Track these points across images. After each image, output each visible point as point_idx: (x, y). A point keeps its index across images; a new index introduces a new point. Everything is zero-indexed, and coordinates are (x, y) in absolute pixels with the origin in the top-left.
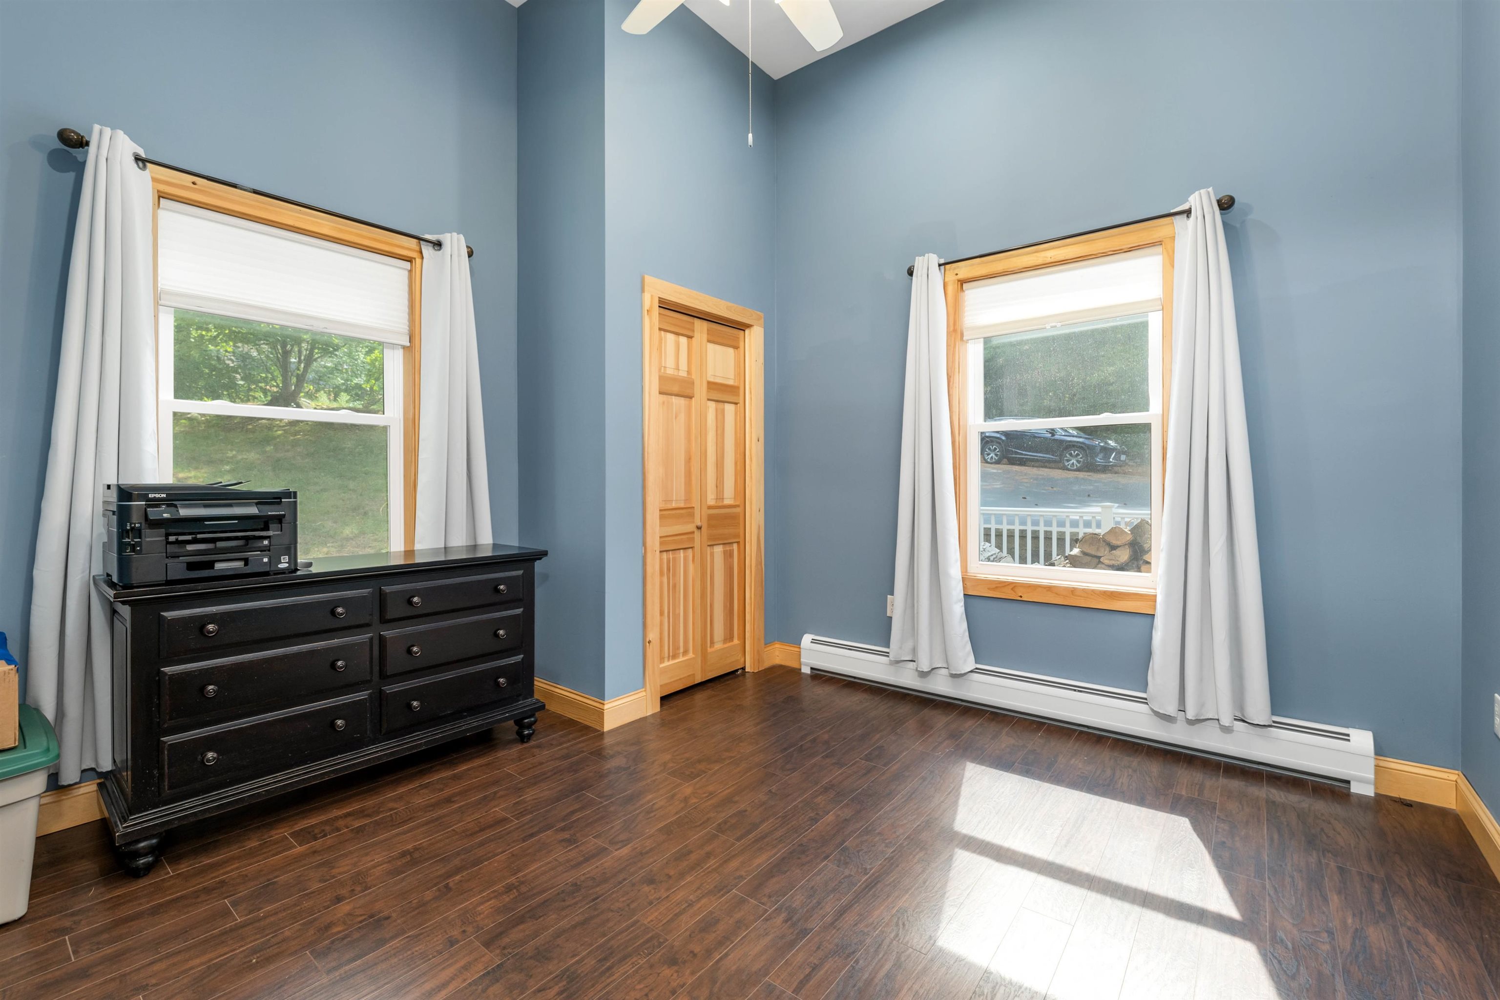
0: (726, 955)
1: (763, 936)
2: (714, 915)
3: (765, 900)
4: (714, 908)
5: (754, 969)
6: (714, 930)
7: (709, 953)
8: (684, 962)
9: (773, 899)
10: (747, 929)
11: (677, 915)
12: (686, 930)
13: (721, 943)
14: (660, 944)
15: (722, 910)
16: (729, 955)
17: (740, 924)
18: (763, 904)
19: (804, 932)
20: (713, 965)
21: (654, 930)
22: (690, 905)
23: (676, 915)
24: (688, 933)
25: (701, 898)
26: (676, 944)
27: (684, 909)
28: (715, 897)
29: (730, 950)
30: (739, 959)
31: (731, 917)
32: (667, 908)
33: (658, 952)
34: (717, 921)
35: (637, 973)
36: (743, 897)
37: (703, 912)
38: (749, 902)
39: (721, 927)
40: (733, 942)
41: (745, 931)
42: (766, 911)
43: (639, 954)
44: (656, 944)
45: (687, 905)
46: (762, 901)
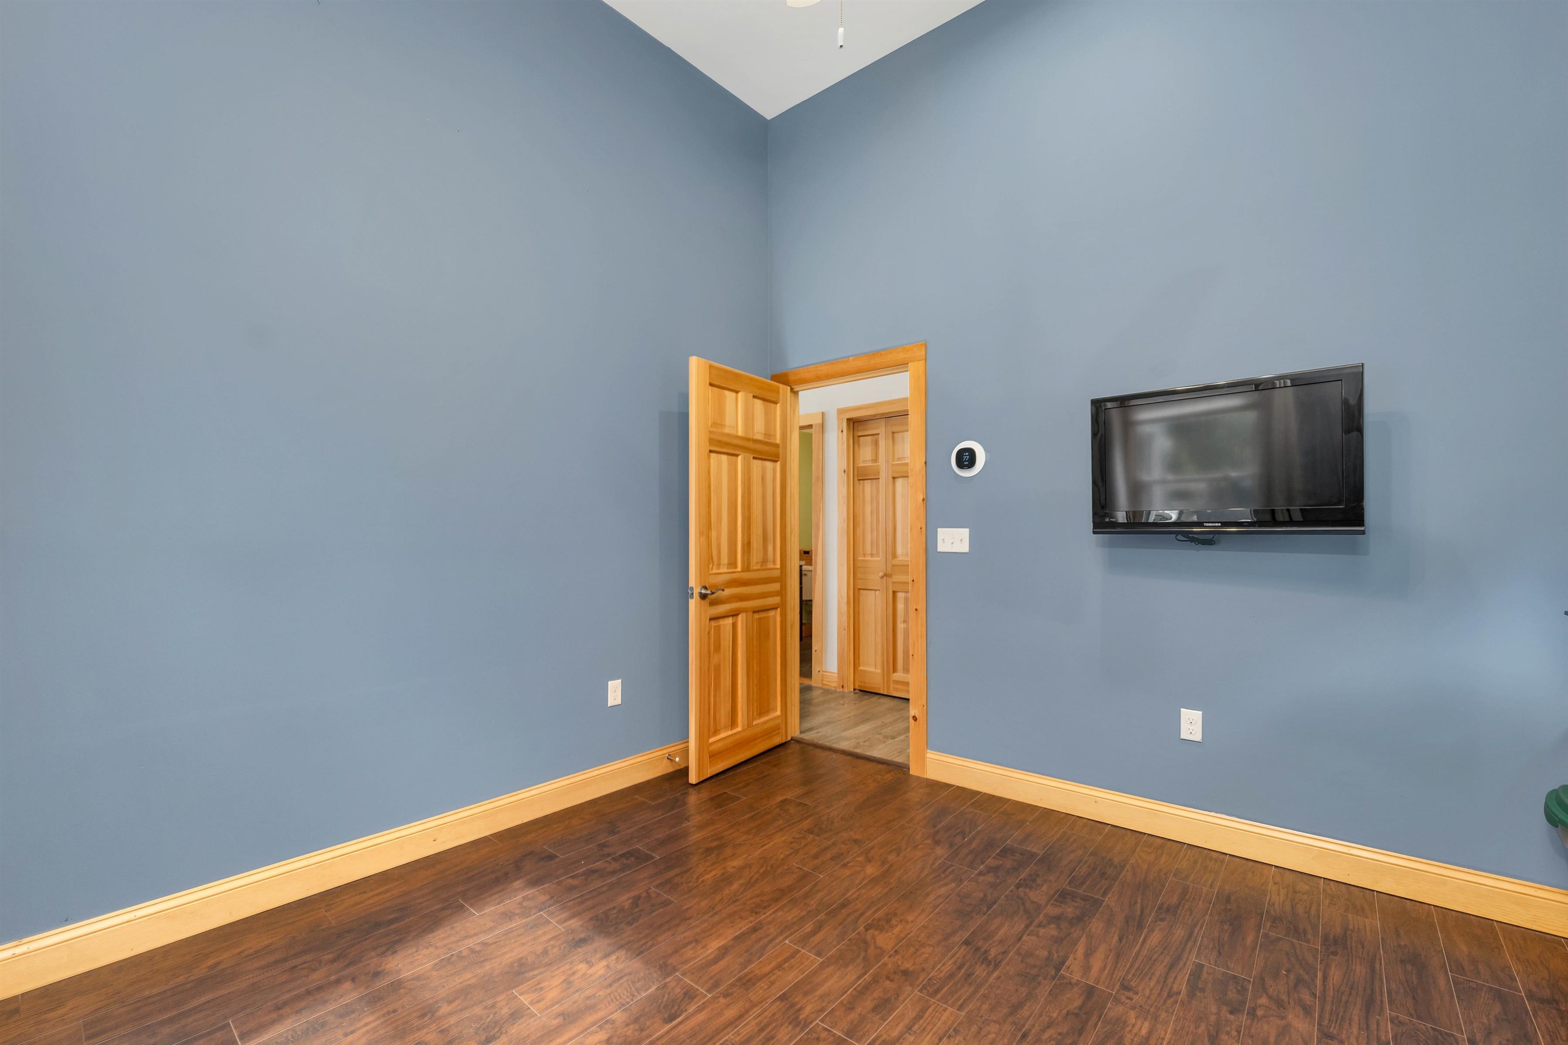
0: (859, 978)
1: (825, 994)
2: (880, 1015)
3: (824, 1035)
4: (881, 1025)
5: (832, 968)
6: (876, 1000)
7: (875, 980)
8: (895, 973)
9: (815, 1035)
10: (842, 1002)
11: (919, 1017)
12: (904, 1001)
13: (866, 988)
14: (924, 987)
15: (872, 1022)
16: (856, 978)
17: (849, 1007)
18: (826, 1029)
19: (783, 998)
20: (870, 970)
21: (937, 1000)
22: (909, 1028)
23: (922, 1017)
24: (901, 998)
25: (900, 1038)
26: (909, 988)
27: (914, 1024)
28: (883, 1038)
29: (856, 983)
30: (846, 975)
31: (860, 1014)
32: (935, 1026)
33: (923, 981)
34: (874, 1010)
35: (933, 965)
36: (851, 1038)
37: (892, 1019)
38: (842, 1031)
39: (868, 1003)
40: (855, 989)
41: (844, 1000)
42: (822, 1021)
43: (940, 979)
44: (929, 988)
45: (914, 1029)
46: (827, 1033)
